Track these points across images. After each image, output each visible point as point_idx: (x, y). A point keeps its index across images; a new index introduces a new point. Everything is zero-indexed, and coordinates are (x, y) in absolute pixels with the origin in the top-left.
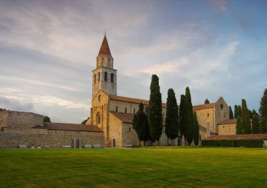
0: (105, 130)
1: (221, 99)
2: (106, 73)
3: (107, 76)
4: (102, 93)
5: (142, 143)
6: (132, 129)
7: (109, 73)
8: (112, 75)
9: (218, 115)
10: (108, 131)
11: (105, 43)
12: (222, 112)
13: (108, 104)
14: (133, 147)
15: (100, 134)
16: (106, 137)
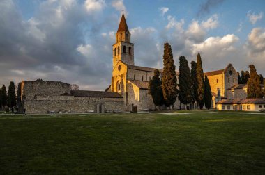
0: (124, 96)
1: (230, 65)
2: (124, 47)
3: (127, 49)
4: (121, 64)
5: (157, 107)
6: (148, 95)
7: (127, 46)
8: (130, 48)
9: (227, 81)
10: (127, 97)
11: (123, 20)
12: (231, 78)
13: (127, 73)
14: (150, 110)
15: (120, 100)
16: (125, 102)
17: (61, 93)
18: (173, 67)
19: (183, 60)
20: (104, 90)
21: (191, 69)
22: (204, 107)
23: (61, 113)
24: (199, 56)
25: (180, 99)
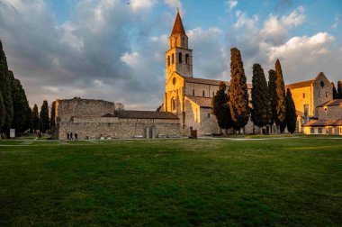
0: (181, 117)
1: (322, 74)
2: (180, 54)
3: (183, 57)
4: (176, 76)
5: (224, 131)
6: (211, 115)
7: (184, 53)
8: (187, 55)
9: (317, 95)
10: (184, 118)
11: (179, 20)
12: (323, 91)
13: (184, 88)
14: (214, 135)
15: (175, 122)
16: (182, 125)
17: (103, 114)
18: (243, 78)
19: (257, 68)
20: (155, 110)
21: (268, 80)
22: (286, 130)
23: (102, 138)
24: (278, 64)
25: (253, 120)
